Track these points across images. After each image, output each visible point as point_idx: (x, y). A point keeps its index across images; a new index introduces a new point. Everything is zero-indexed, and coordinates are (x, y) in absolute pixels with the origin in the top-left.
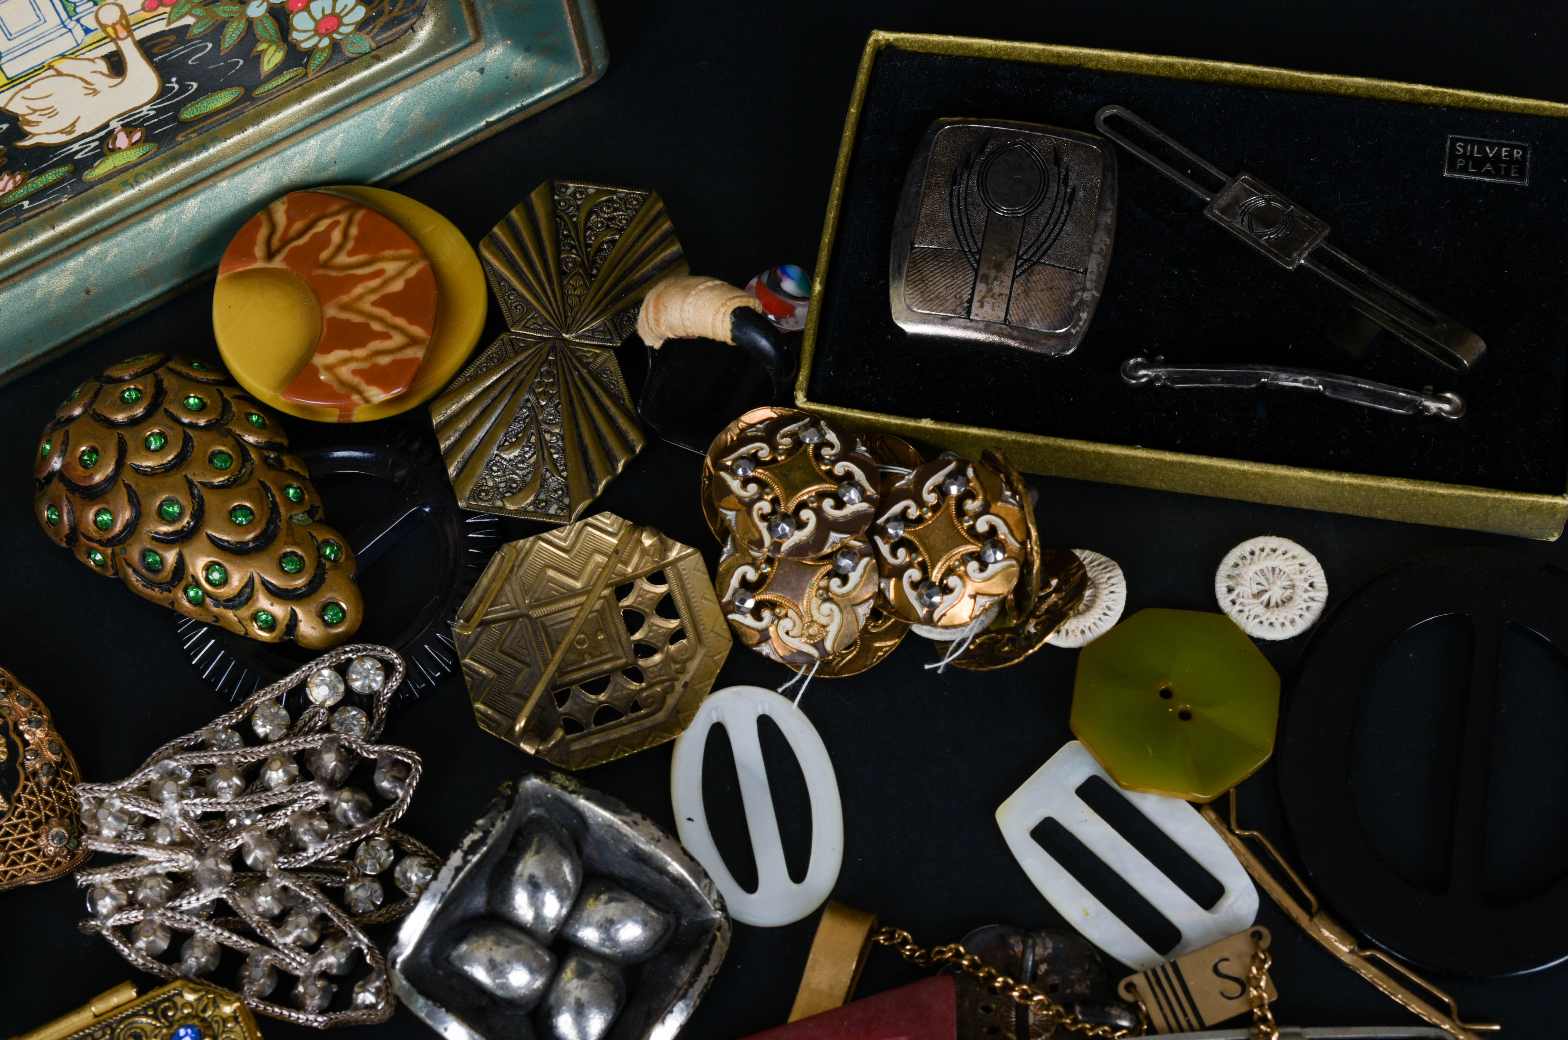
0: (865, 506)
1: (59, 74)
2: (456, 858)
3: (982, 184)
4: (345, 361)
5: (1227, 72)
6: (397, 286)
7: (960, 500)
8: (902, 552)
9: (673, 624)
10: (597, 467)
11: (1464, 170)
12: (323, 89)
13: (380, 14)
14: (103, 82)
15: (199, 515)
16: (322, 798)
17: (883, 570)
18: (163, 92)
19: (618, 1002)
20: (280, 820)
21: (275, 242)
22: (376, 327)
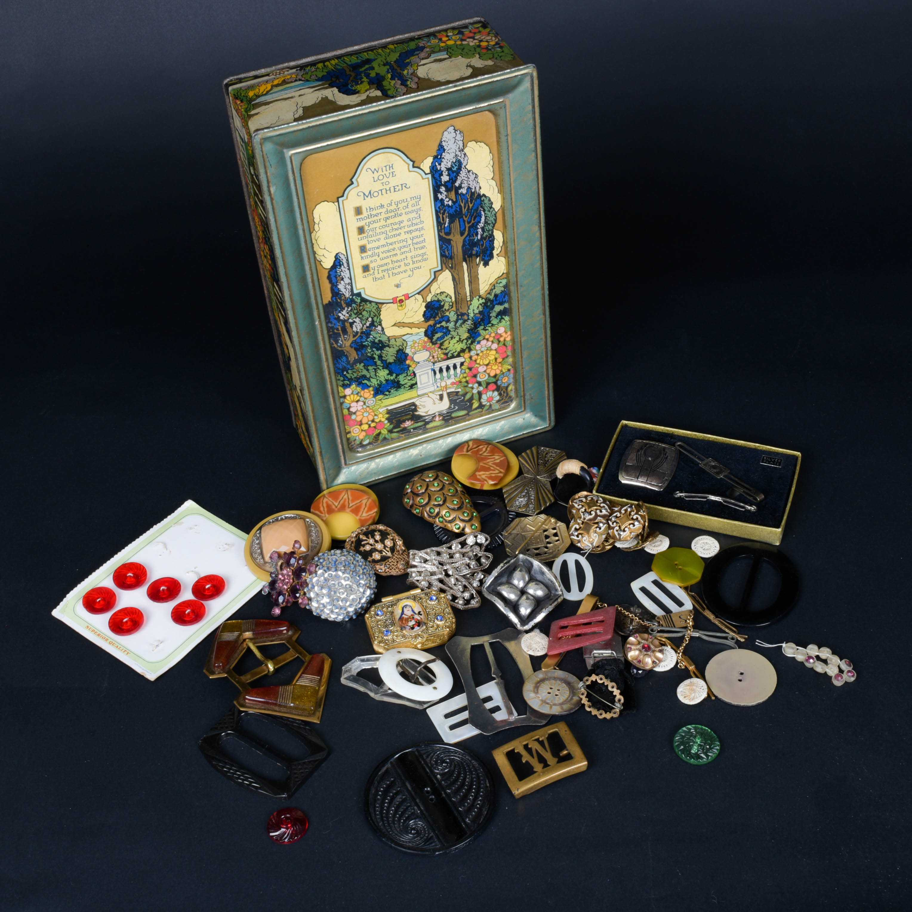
0: (607, 513)
1: (429, 397)
2: (502, 565)
3: (645, 453)
4: (484, 474)
5: (709, 438)
6: (498, 461)
7: (630, 512)
8: (615, 523)
9: (557, 538)
10: (542, 504)
11: (765, 463)
12: (486, 415)
13: (502, 399)
14: (437, 401)
15: (445, 501)
16: (468, 561)
17: (609, 527)
18: (450, 407)
19: (535, 606)
20: (457, 565)
21: (469, 449)
22: (492, 468)
